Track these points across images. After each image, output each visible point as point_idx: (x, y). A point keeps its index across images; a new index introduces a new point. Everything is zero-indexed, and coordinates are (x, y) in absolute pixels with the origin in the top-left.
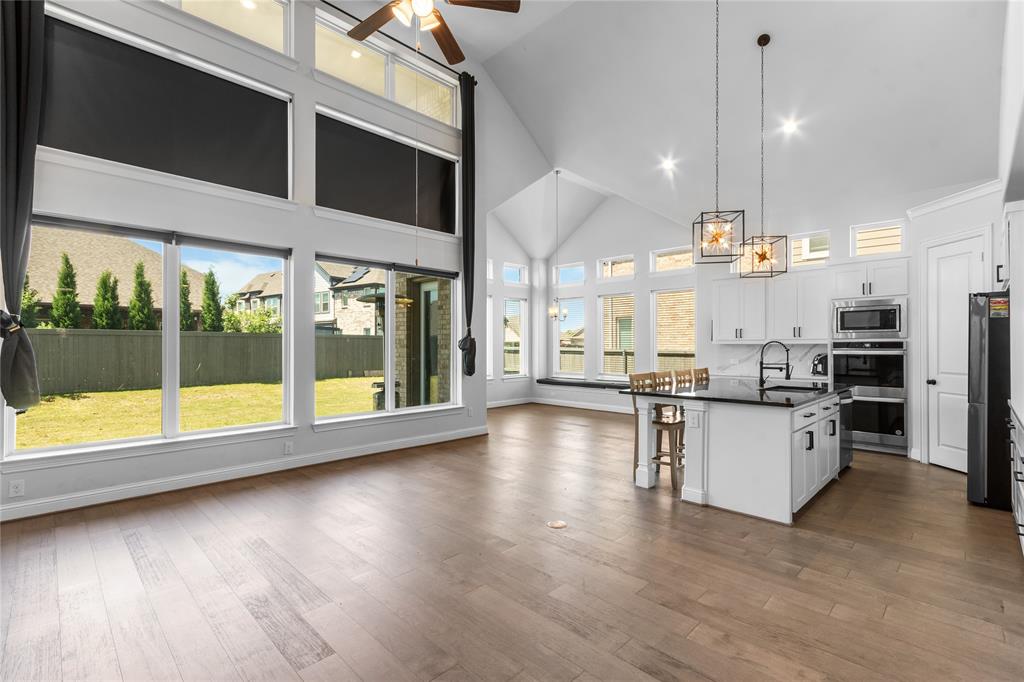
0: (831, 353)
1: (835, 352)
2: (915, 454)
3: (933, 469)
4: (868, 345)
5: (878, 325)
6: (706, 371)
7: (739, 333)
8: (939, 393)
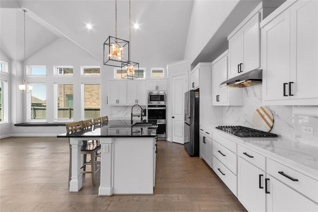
0: (147, 108)
1: (149, 108)
2: (169, 139)
3: (173, 144)
4: (157, 106)
5: (160, 100)
6: (107, 117)
7: (118, 101)
8: (175, 120)
